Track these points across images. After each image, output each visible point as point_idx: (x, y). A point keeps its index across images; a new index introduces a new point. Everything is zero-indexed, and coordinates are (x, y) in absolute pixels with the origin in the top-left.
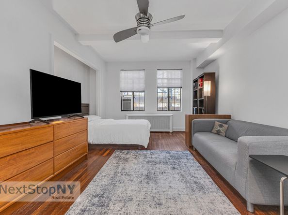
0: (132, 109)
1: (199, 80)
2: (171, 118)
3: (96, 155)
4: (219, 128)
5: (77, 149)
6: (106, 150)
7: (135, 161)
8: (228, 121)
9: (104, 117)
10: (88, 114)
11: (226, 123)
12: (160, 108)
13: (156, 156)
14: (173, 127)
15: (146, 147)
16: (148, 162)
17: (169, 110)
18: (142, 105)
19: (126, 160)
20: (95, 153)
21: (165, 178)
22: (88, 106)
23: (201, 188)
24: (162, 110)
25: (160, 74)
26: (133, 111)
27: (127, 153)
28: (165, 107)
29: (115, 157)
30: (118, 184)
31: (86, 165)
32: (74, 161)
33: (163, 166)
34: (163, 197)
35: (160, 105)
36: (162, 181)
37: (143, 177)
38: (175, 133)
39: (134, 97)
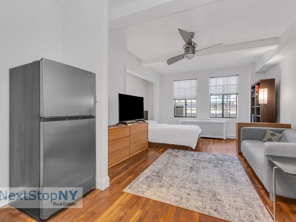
0: (184, 115)
1: (256, 86)
2: (224, 125)
3: (153, 150)
4: (270, 137)
5: (142, 143)
6: (161, 148)
7: (183, 157)
8: (283, 131)
9: (160, 122)
10: (147, 119)
11: (281, 132)
12: (213, 114)
13: (202, 156)
14: (226, 134)
15: (194, 149)
16: (194, 160)
17: (223, 117)
18: (194, 112)
19: (177, 156)
20: (153, 149)
21: (205, 171)
22: (147, 112)
23: (235, 182)
24: (216, 116)
25: (213, 82)
26: (186, 117)
27: (177, 152)
28: (219, 114)
29: (167, 153)
30: (169, 169)
31: (147, 156)
32: (139, 152)
33: (206, 164)
34: (200, 180)
35: (213, 112)
36: (202, 173)
37: (188, 168)
38: (228, 140)
39: (186, 105)
